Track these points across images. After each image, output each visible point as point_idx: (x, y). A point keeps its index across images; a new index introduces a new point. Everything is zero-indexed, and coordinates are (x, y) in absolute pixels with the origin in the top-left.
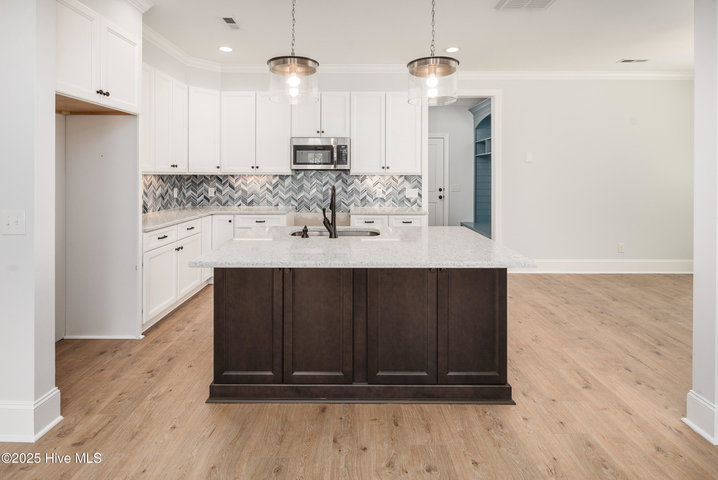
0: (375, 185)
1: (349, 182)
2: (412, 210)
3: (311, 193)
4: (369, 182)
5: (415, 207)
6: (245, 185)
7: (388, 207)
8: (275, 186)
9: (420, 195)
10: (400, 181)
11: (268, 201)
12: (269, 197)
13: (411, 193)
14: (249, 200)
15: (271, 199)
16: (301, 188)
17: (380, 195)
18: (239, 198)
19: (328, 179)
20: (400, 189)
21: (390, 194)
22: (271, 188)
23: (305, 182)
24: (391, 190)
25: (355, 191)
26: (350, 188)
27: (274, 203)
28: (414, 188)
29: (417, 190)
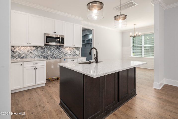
0: (68, 50)
1: (61, 49)
2: (77, 57)
3: (48, 53)
4: (66, 49)
5: (78, 56)
6: (20, 50)
7: (71, 57)
8: (34, 51)
9: (79, 53)
10: (74, 49)
11: (30, 57)
12: (31, 55)
13: (77, 53)
14: (21, 56)
15: (32, 56)
16: (44, 52)
17: (69, 53)
18: (16, 56)
19: (54, 48)
20: (74, 51)
21: (72, 53)
22: (32, 52)
23: (46, 49)
24: (72, 51)
25: (62, 52)
26: (61, 51)
27: (33, 57)
28: (78, 51)
29: (78, 52)
